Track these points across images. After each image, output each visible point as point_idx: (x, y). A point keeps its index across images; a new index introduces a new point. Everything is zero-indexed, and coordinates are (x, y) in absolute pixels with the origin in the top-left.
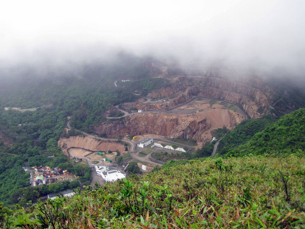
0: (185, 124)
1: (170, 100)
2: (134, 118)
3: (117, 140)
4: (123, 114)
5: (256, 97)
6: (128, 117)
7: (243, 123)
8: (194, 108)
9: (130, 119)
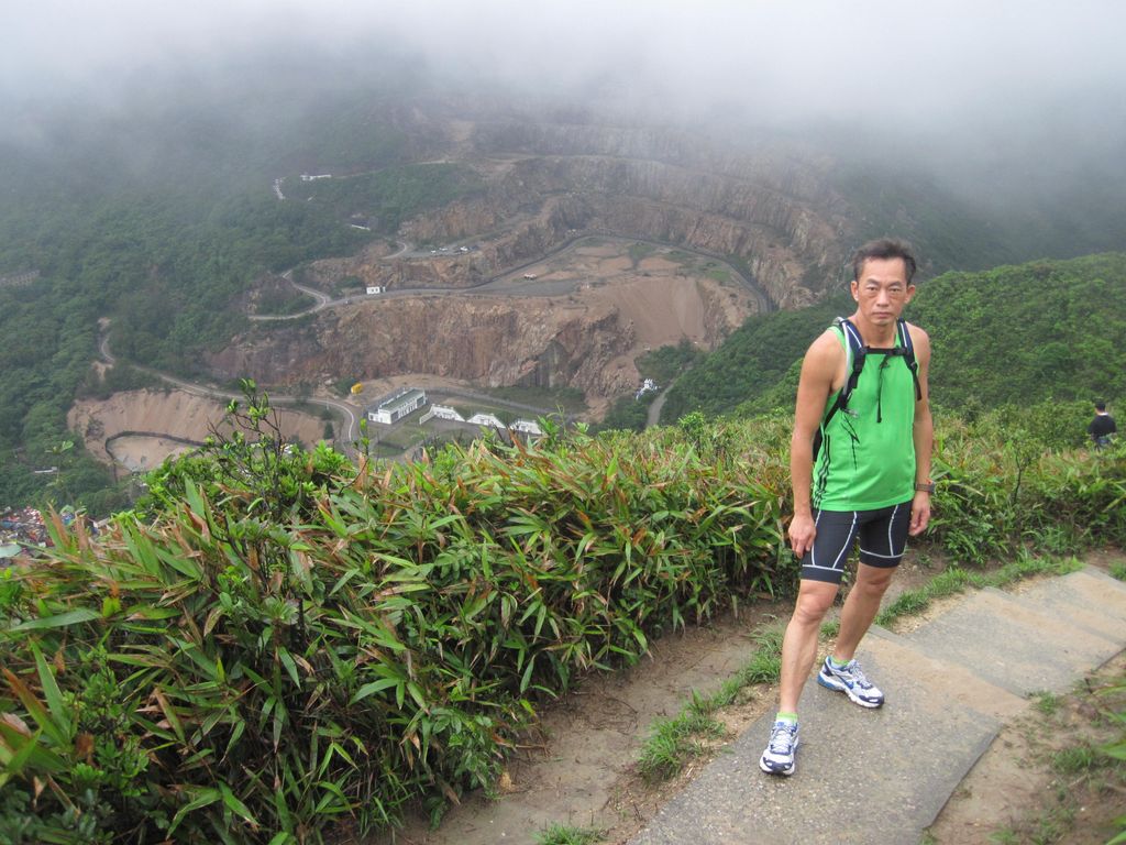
0: (542, 332)
1: (485, 245)
2: (354, 315)
3: (291, 399)
4: (312, 302)
5: (799, 232)
6: (330, 312)
7: (751, 326)
8: (574, 274)
9: (338, 320)
